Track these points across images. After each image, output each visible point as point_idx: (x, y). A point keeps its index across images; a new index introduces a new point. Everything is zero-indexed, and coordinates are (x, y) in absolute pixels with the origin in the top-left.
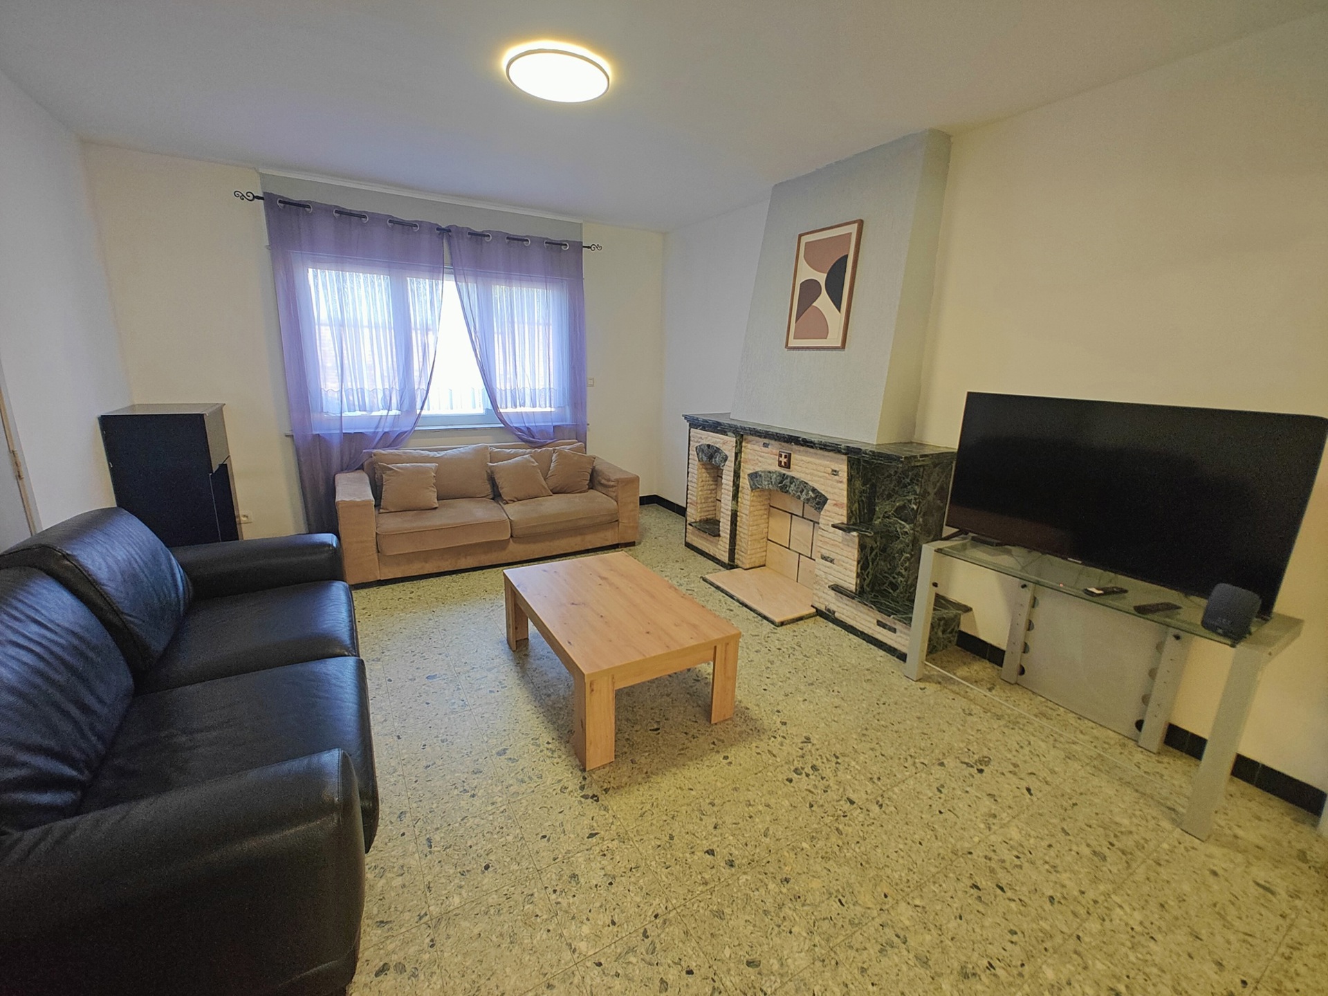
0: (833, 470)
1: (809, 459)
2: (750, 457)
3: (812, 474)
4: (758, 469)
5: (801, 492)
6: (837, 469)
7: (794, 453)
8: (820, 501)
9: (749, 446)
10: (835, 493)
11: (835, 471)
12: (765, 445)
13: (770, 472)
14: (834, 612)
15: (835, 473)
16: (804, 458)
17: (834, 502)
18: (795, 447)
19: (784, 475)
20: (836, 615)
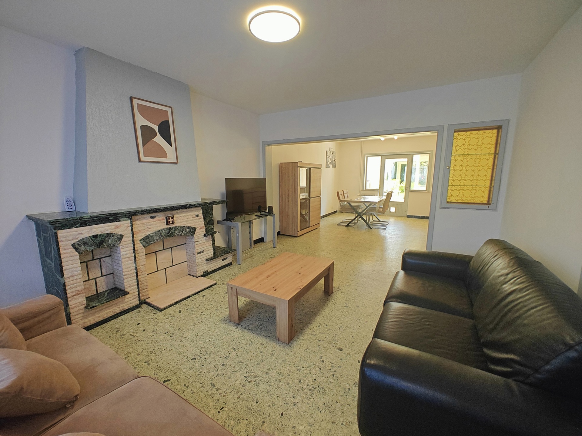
0: (196, 215)
1: (183, 215)
2: (140, 229)
3: (186, 221)
4: (148, 233)
5: (182, 232)
6: (198, 214)
7: (174, 215)
8: (192, 231)
9: (137, 222)
10: (199, 224)
11: (197, 215)
12: (152, 217)
13: (160, 231)
14: (207, 271)
15: (197, 216)
16: (181, 215)
17: (200, 228)
18: (175, 212)
19: (170, 228)
20: (209, 271)
